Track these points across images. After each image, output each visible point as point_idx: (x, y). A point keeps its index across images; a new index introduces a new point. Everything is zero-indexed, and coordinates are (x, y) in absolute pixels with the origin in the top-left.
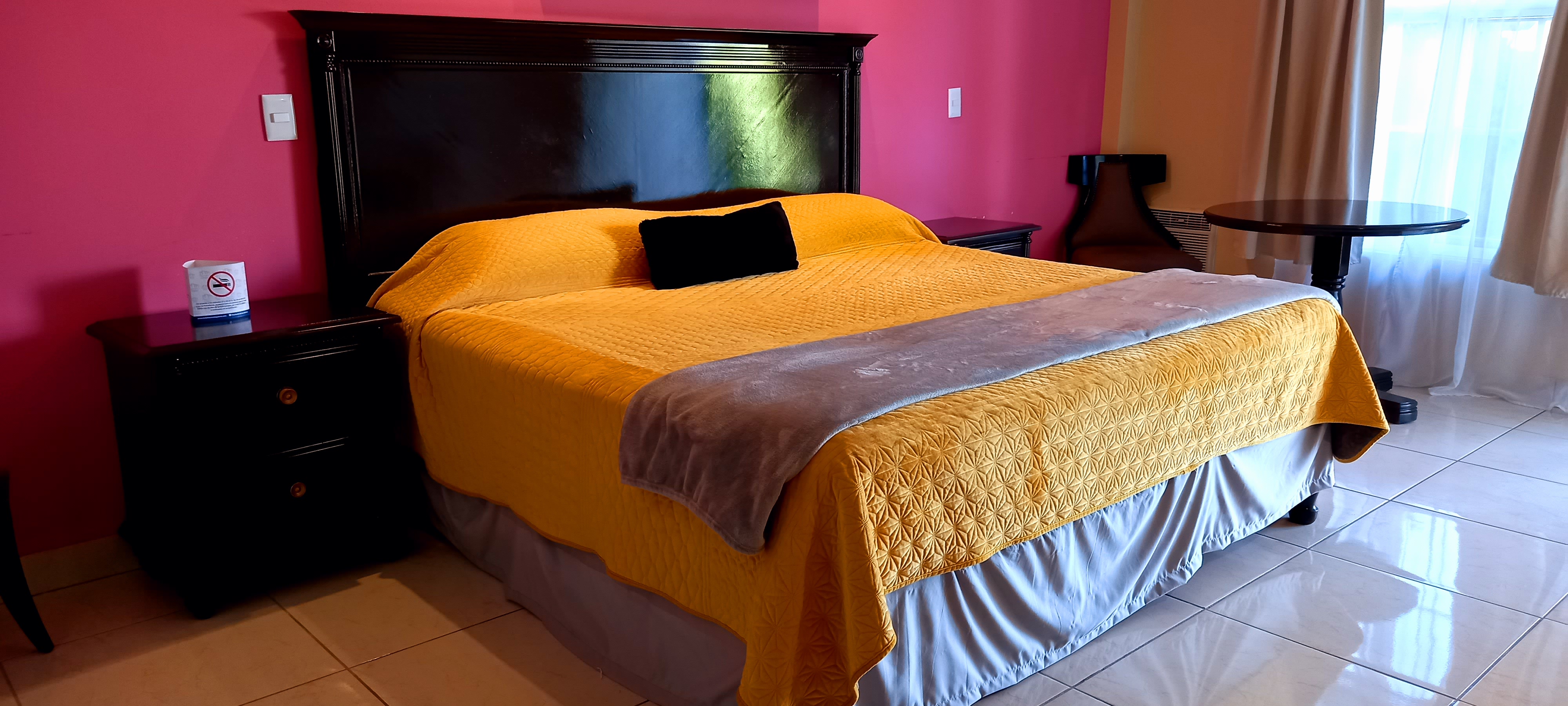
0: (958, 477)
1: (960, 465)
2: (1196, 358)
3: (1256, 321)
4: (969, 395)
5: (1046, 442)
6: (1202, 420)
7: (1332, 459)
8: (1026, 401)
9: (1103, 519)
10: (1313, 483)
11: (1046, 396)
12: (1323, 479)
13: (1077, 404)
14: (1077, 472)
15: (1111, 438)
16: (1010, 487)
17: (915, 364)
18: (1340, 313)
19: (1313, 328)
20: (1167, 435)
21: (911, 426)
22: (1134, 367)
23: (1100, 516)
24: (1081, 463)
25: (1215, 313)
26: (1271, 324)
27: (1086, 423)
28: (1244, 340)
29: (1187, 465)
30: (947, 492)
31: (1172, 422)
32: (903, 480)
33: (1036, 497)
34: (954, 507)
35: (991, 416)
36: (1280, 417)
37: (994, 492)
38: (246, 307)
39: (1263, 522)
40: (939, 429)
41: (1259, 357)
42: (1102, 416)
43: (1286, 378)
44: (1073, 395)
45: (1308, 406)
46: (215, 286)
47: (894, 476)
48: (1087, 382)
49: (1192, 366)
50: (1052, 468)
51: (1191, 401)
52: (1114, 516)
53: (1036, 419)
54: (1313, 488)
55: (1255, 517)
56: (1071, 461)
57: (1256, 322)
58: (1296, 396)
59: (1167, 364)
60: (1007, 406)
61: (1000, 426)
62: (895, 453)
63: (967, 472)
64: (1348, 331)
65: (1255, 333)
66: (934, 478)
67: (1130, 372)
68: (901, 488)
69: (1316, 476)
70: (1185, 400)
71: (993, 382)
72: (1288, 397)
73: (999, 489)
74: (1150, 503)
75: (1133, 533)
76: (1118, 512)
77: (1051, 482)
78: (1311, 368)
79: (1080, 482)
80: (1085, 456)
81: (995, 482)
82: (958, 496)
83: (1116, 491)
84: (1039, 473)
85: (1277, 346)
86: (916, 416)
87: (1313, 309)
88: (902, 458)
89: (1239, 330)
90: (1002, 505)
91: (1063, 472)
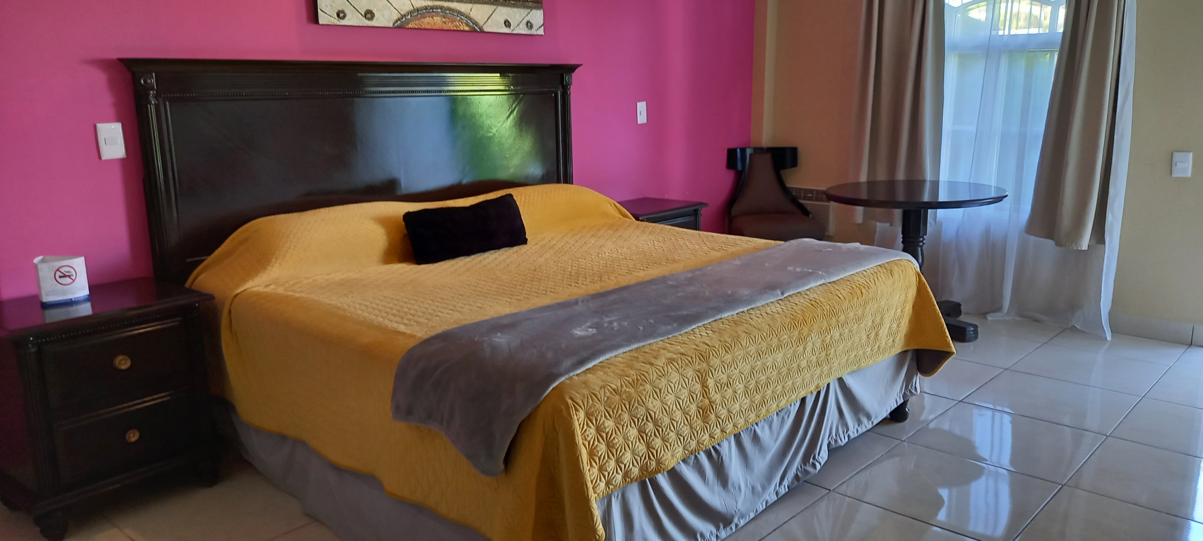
0: (648, 410)
1: (649, 401)
2: (817, 310)
3: (859, 279)
4: (654, 347)
5: (711, 379)
6: (823, 354)
7: (917, 374)
8: (695, 349)
9: (755, 431)
10: (905, 393)
11: (710, 344)
12: (912, 389)
13: (733, 349)
14: (734, 398)
15: (758, 372)
16: (685, 413)
17: (615, 324)
18: (919, 270)
19: (900, 282)
20: (799, 366)
21: (612, 374)
22: (773, 319)
23: (753, 429)
24: (737, 391)
25: (829, 274)
26: (870, 281)
27: (740, 362)
28: (851, 293)
29: (814, 387)
30: (640, 421)
31: (802, 357)
32: (607, 414)
33: (705, 419)
34: (645, 431)
35: (671, 363)
36: (879, 347)
37: (675, 419)
38: (86, 292)
39: (870, 423)
40: (633, 375)
41: (862, 306)
42: (751, 357)
43: (882, 319)
44: (730, 343)
45: (898, 338)
46: (60, 277)
47: (601, 412)
48: (740, 332)
49: (815, 315)
50: (716, 397)
51: (815, 341)
52: (763, 427)
53: (703, 362)
54: (904, 396)
55: (865, 420)
56: (730, 391)
57: (859, 280)
58: (889, 331)
59: (797, 315)
60: (682, 354)
61: (677, 369)
62: (601, 395)
63: (654, 405)
64: (924, 283)
65: (859, 288)
66: (630, 411)
67: (771, 323)
68: (606, 420)
69: (906, 387)
70: (811, 340)
71: (672, 335)
72: (884, 331)
73: (678, 415)
74: (788, 417)
75: (777, 439)
76: (766, 424)
77: (716, 408)
78: (899, 310)
79: (737, 406)
80: (740, 388)
81: (675, 411)
82: (648, 423)
83: (764, 411)
84: (707, 401)
85: (874, 297)
86: (616, 366)
87: (899, 267)
88: (606, 399)
89: (847, 286)
90: (681, 427)
91: (724, 399)
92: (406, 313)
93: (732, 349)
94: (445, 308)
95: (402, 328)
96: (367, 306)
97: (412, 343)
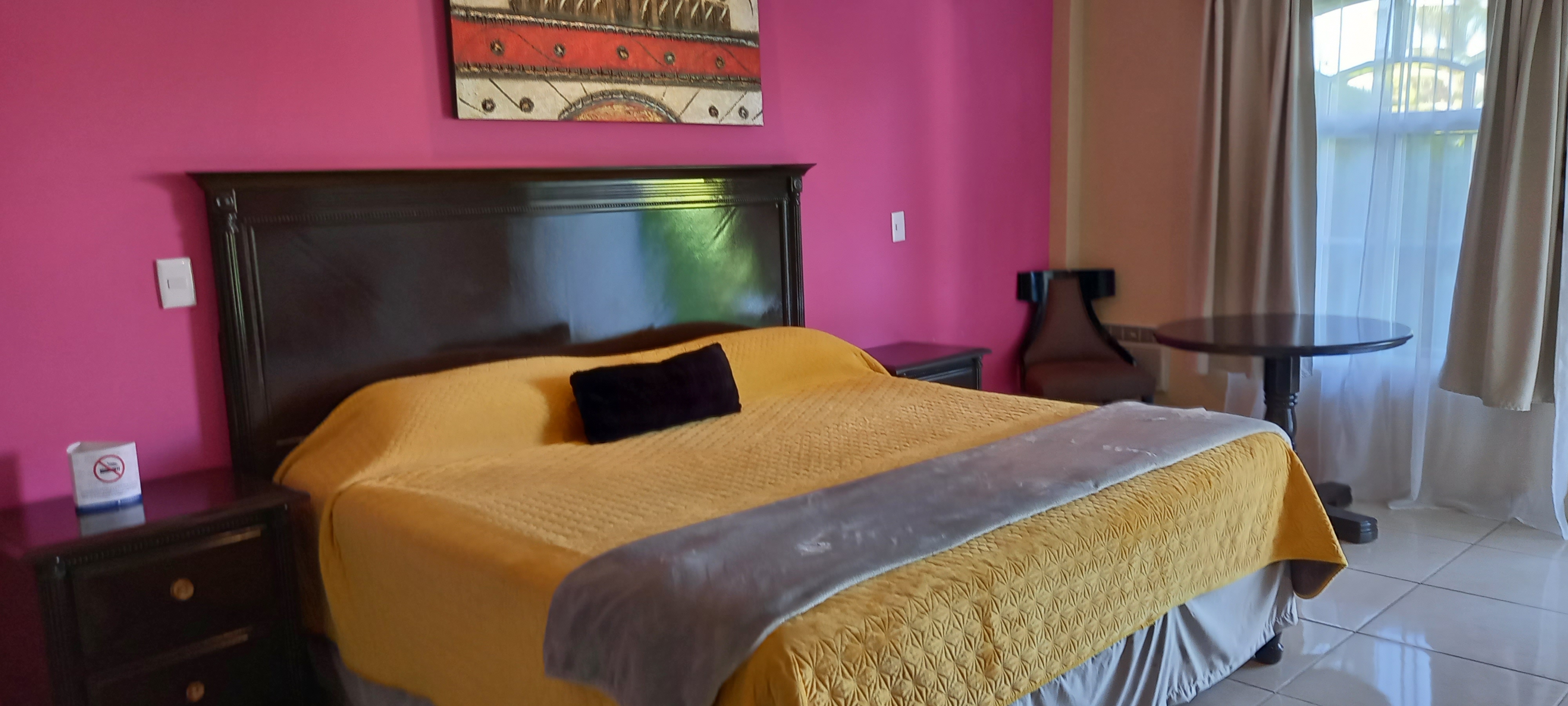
0: (905, 662)
1: (906, 649)
2: (1146, 508)
3: (1206, 462)
4: (913, 570)
5: (996, 613)
6: (1157, 572)
7: (1293, 595)
8: (973, 571)
9: (1061, 686)
10: (1276, 622)
11: (993, 563)
12: (1286, 617)
13: (1027, 570)
14: (1031, 640)
15: (1064, 601)
16: (960, 665)
17: (858, 535)
18: (1291, 447)
19: (1264, 464)
20: (1122, 590)
21: (853, 613)
22: (1083, 523)
23: (1058, 683)
24: (1034, 630)
25: (1163, 455)
26: (1221, 465)
27: (1037, 588)
28: (1194, 483)
29: (1145, 619)
30: (894, 679)
31: (1126, 577)
32: (846, 671)
33: (988, 672)
34: (902, 693)
35: (938, 592)
36: (1237, 559)
37: (944, 674)
38: (137, 491)
39: (1228, 668)
40: (883, 612)
41: (1210, 500)
42: (1053, 580)
43: (1240, 519)
44: (1022, 560)
45: (1264, 545)
46: (102, 471)
47: (836, 669)
48: (1036, 545)
49: (1143, 516)
50: (1004, 640)
51: (1144, 552)
52: (1073, 681)
53: (984, 589)
54: (1276, 627)
55: (1219, 664)
56: (1023, 631)
57: (1205, 464)
58: (1251, 535)
59: (1117, 518)
60: (954, 579)
61: (947, 602)
62: (837, 644)
63: (915, 655)
64: (1299, 465)
65: (1205, 475)
66: (879, 665)
67: (1080, 529)
68: (844, 680)
69: (1278, 614)
70: (1138, 553)
71: (939, 551)
72: (1243, 536)
73: (949, 669)
74: (1109, 663)
75: (1093, 696)
76: (1077, 676)
77: (1004, 655)
78: (1264, 506)
79: (1035, 651)
80: (1038, 624)
81: (945, 662)
82: (906, 681)
83: (1073, 657)
84: (991, 646)
85: (1228, 487)
86: (858, 599)
87: (1263, 444)
88: (844, 648)
89: (1188, 473)
90: (953, 685)
91: (1016, 643)
92: (568, 518)
93: (1025, 570)
94: (623, 510)
95: (562, 541)
96: (516, 508)
97: (574, 565)
